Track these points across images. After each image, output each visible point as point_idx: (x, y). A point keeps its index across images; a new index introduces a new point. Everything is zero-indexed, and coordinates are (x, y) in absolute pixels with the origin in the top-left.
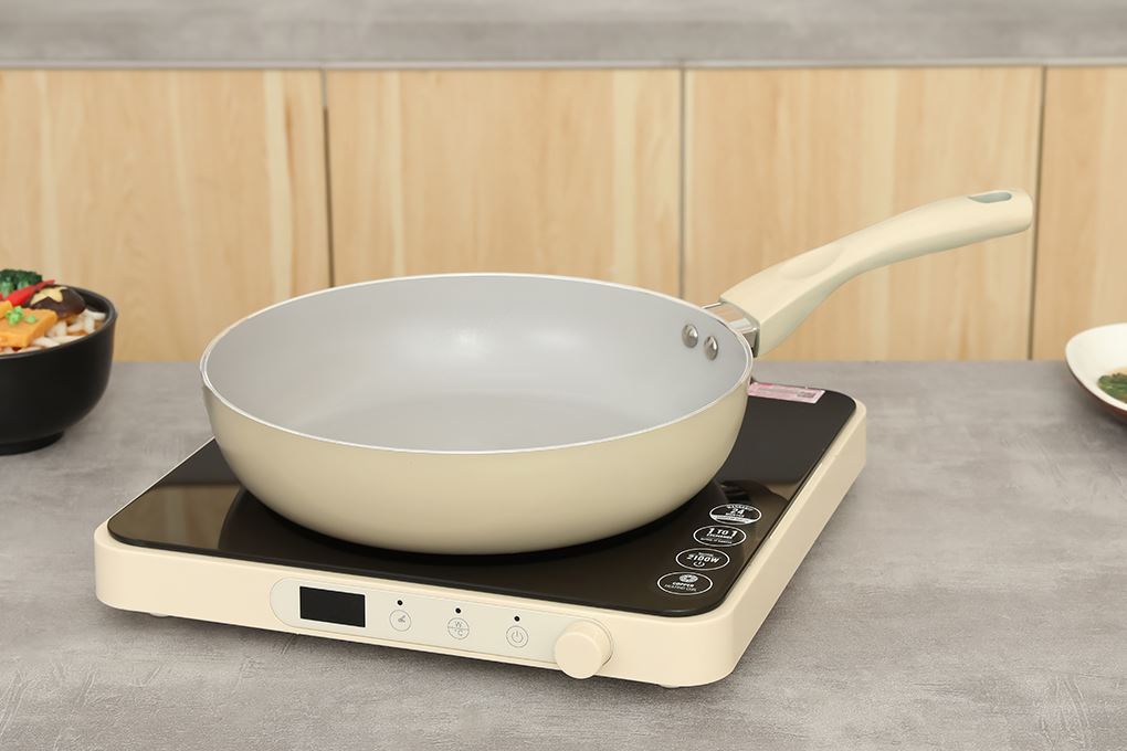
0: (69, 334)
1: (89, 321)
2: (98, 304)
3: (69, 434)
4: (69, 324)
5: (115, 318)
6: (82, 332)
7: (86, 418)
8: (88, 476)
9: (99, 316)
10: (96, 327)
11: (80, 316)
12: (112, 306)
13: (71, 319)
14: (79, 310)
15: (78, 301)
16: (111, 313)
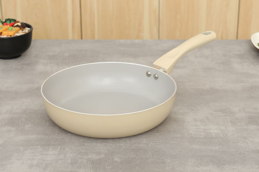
0: (22, 33)
1: (27, 30)
2: (29, 26)
3: (23, 55)
4: (22, 31)
5: (32, 29)
6: (25, 32)
7: (26, 52)
8: (27, 64)
9: (29, 29)
10: (28, 31)
11: (25, 29)
12: (32, 27)
13: (23, 29)
14: (24, 27)
15: (24, 26)
16: (32, 28)
